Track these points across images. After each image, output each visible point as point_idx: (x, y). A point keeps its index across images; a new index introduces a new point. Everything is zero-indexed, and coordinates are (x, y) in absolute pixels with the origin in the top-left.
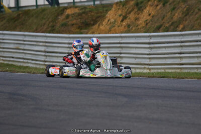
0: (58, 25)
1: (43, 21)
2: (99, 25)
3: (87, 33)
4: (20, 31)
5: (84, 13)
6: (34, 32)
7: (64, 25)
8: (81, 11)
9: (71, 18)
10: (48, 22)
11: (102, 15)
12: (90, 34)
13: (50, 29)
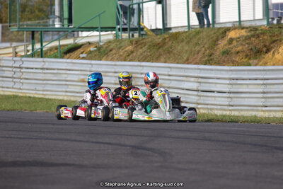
0: (218, 53)
1: (197, 48)
2: (274, 53)
3: (256, 65)
4: (166, 62)
5: (253, 36)
6: (184, 63)
7: (226, 53)
8: (249, 34)
9: (235, 43)
10: (203, 49)
11: (279, 38)
12: (261, 65)
13: (206, 58)
